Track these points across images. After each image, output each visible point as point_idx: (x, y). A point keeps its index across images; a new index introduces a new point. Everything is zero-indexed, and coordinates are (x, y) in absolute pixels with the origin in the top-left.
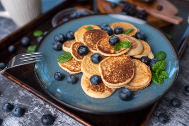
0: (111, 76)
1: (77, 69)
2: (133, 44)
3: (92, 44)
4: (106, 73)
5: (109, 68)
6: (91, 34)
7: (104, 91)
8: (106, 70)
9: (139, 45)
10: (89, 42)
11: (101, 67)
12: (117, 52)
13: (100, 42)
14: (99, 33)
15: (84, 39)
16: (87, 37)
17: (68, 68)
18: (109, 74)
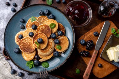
0: (23, 43)
1: (28, 27)
2: (45, 51)
3: (40, 30)
4: (24, 41)
5: (27, 41)
6: (46, 28)
7: (17, 41)
8: (25, 40)
9: (45, 54)
10: (40, 29)
11: (26, 38)
12: (35, 43)
13: (41, 34)
14: (48, 32)
15: (41, 26)
16: (43, 27)
17: (28, 23)
18: (24, 42)
